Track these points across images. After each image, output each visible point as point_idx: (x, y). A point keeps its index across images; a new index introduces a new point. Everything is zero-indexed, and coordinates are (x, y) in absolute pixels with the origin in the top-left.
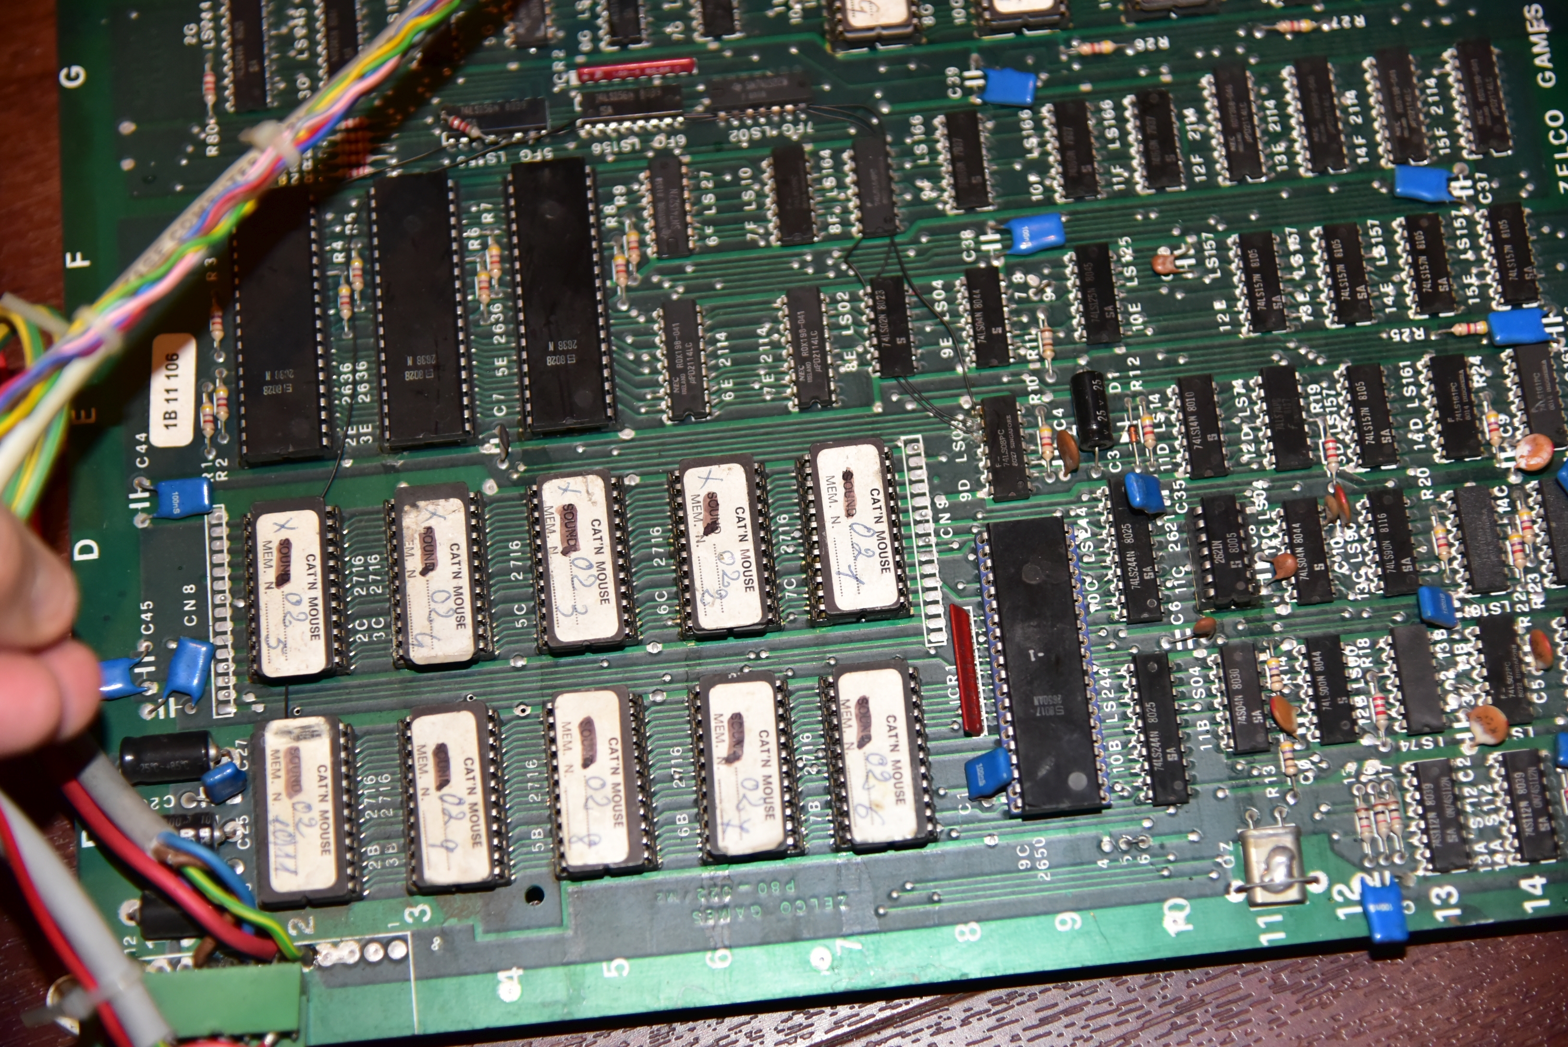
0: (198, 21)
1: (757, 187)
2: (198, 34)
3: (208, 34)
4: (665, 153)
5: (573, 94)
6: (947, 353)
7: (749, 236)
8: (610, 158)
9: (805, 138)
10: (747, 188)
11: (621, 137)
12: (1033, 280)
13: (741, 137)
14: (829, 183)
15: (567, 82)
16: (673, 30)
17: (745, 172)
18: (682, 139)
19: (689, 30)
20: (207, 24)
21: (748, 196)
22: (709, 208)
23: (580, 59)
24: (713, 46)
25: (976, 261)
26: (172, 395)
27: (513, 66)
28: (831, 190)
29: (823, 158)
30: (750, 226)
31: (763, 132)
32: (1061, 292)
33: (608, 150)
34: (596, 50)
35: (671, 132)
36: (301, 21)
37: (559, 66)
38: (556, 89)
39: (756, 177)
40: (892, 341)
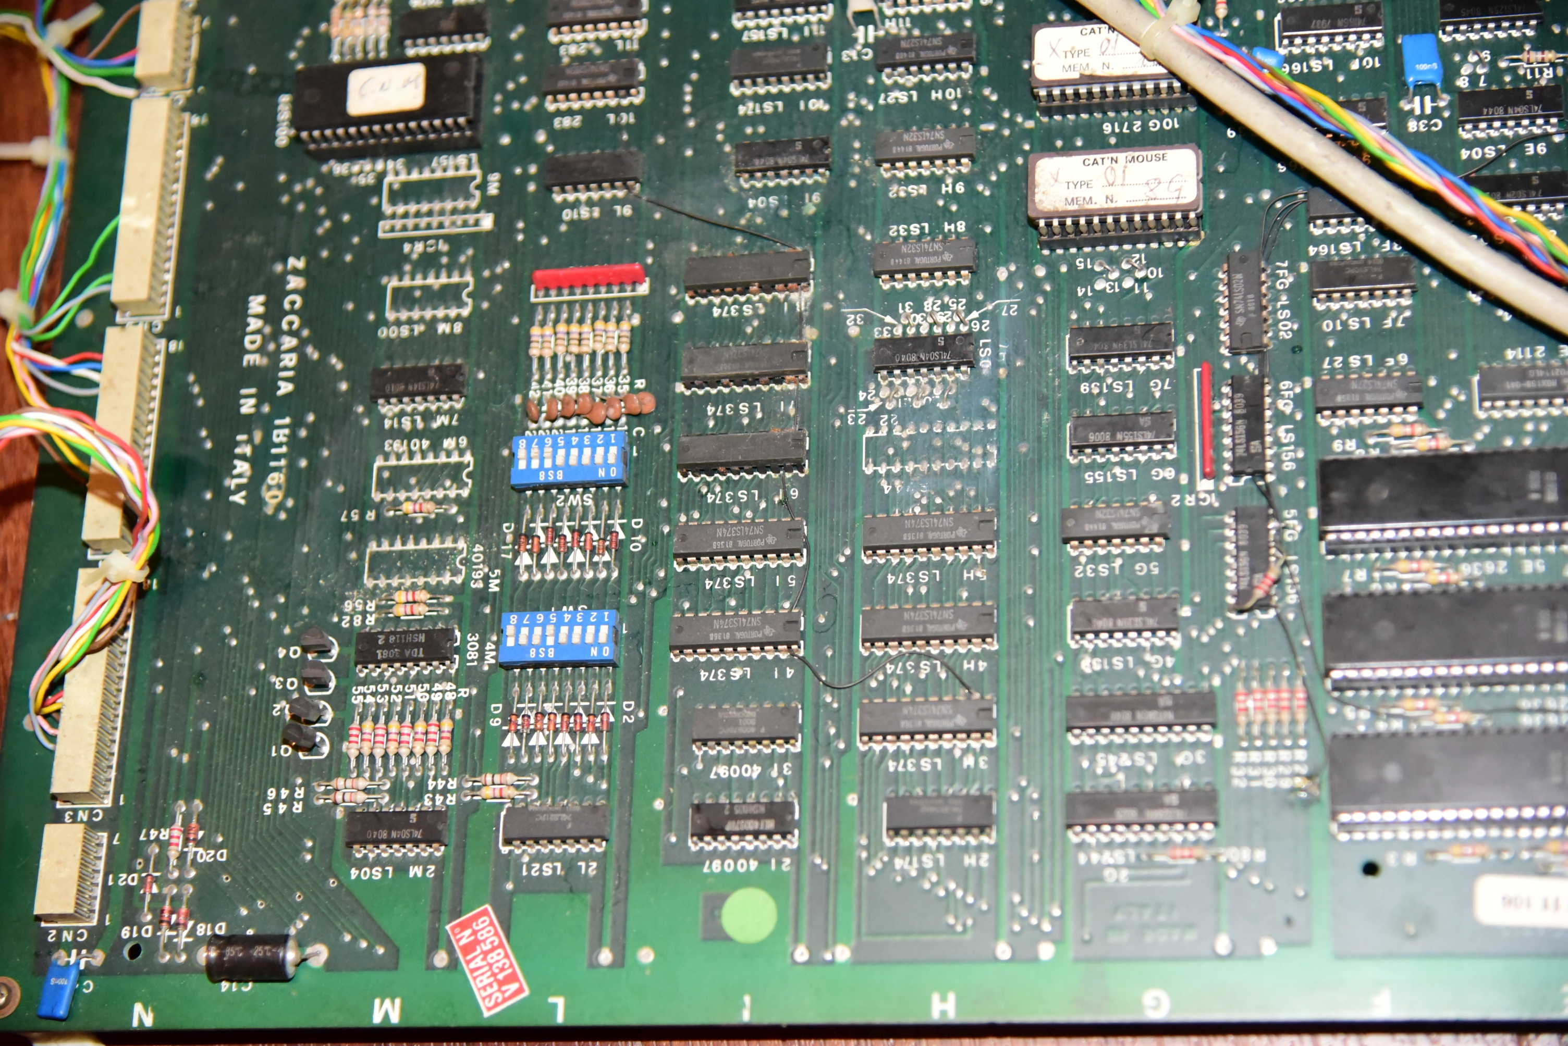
0: (1101, 867)
1: (1344, 316)
2: (1116, 867)
3: (1118, 856)
4: (1298, 401)
5: (1223, 488)
6: (1542, 149)
7: (1400, 324)
8: (1300, 454)
9: (1292, 269)
10: (1344, 324)
11: (1278, 443)
12: (1466, 70)
13: (1287, 329)
14: (1346, 248)
15: (1209, 492)
16: (1157, 388)
17: (1327, 326)
18: (1285, 384)
19: (1161, 374)
20: (1107, 857)
21: (1354, 324)
22: (1364, 362)
23: (1184, 479)
24: (1181, 351)
25: (1443, 119)
26: (1551, 902)
27: (1185, 546)
28: (1354, 247)
29: (1317, 253)
30: (1388, 323)
31: (1283, 307)
32: (1483, 45)
33: (1291, 455)
34: (1173, 463)
35: (1277, 393)
36: (1112, 759)
37: (1190, 501)
38: (1216, 505)
39: (1334, 316)
40: (1536, 188)
